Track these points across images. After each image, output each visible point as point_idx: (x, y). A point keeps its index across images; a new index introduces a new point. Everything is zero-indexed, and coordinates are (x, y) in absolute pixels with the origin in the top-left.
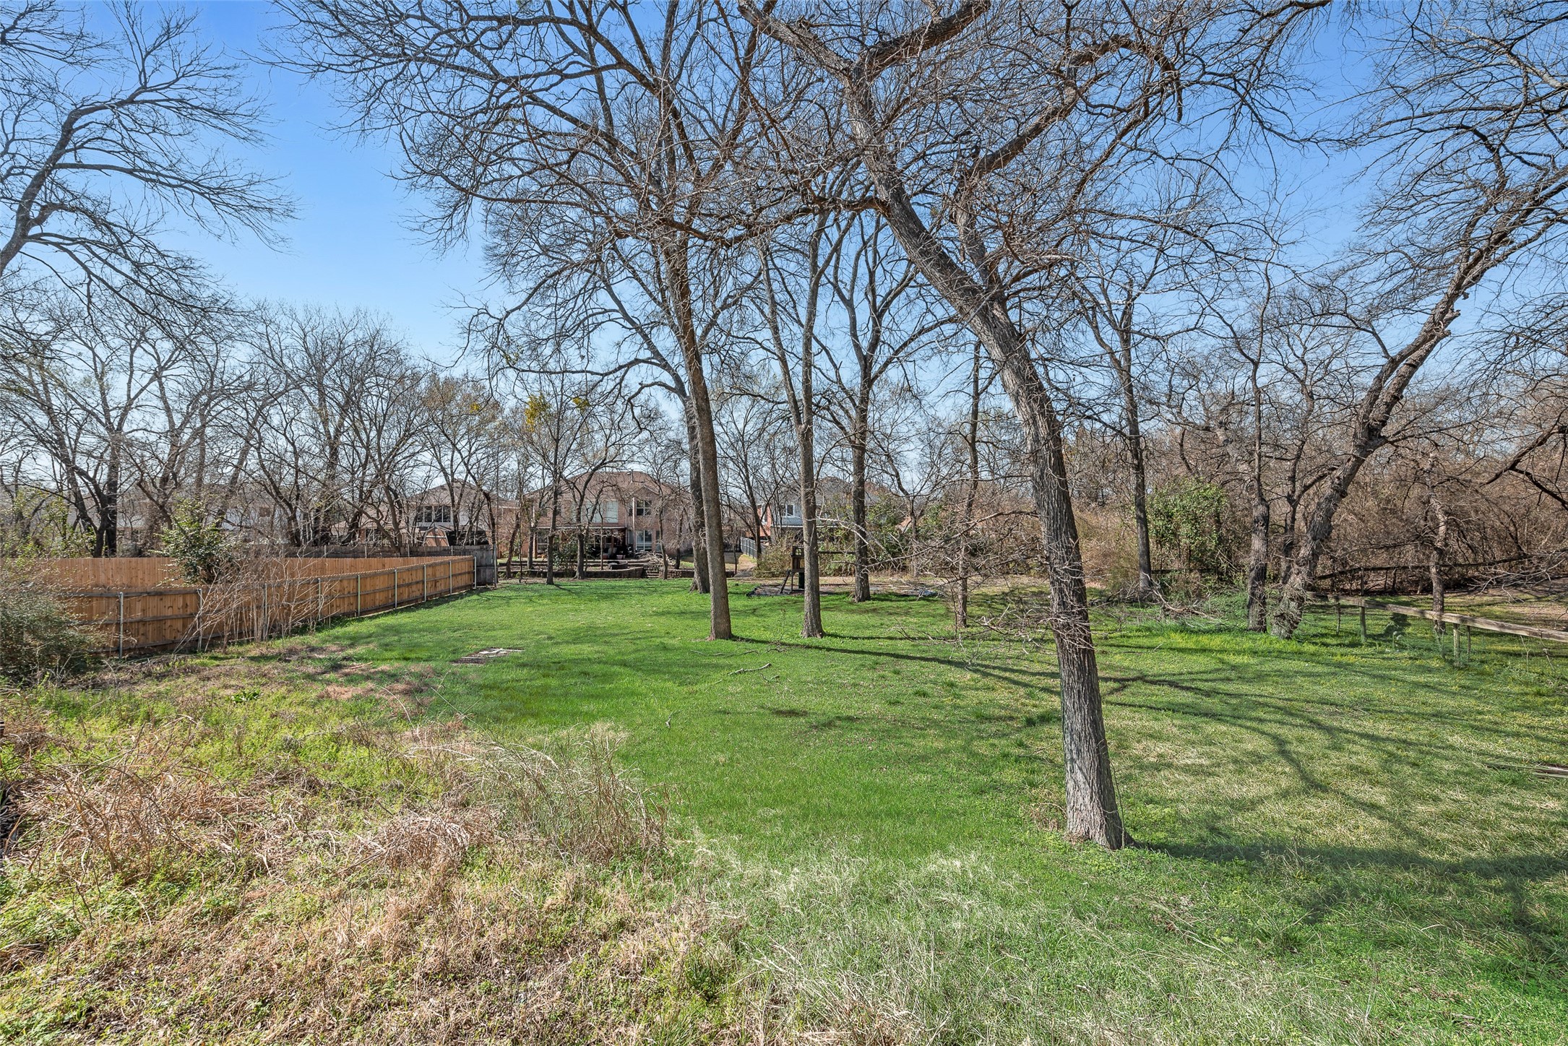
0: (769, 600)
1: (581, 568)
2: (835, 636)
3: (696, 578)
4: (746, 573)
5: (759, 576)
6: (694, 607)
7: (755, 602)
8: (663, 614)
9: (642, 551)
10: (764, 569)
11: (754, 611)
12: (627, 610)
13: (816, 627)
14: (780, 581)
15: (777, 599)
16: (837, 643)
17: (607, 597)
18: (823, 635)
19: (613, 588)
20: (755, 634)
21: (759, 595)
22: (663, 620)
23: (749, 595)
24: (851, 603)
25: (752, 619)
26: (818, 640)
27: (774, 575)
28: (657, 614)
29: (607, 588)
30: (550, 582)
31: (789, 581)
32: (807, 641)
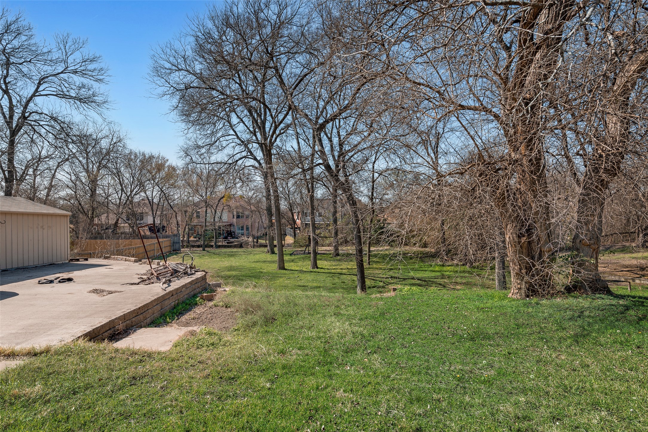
0: (299, 256)
1: (215, 244)
2: (322, 268)
3: (268, 248)
4: (289, 245)
5: (295, 247)
6: (269, 259)
7: (293, 257)
8: (257, 262)
9: (240, 235)
10: (296, 243)
11: (293, 261)
12: (242, 261)
13: (315, 265)
14: (304, 249)
15: (302, 256)
16: (322, 270)
17: (232, 256)
18: (317, 268)
19: (232, 252)
20: (293, 268)
21: (295, 255)
22: (258, 264)
23: (291, 255)
24: (331, 257)
25: (292, 264)
26: (316, 270)
27: (301, 246)
28: (255, 262)
29: (230, 252)
30: (204, 250)
31: (307, 249)
32: (312, 270)
